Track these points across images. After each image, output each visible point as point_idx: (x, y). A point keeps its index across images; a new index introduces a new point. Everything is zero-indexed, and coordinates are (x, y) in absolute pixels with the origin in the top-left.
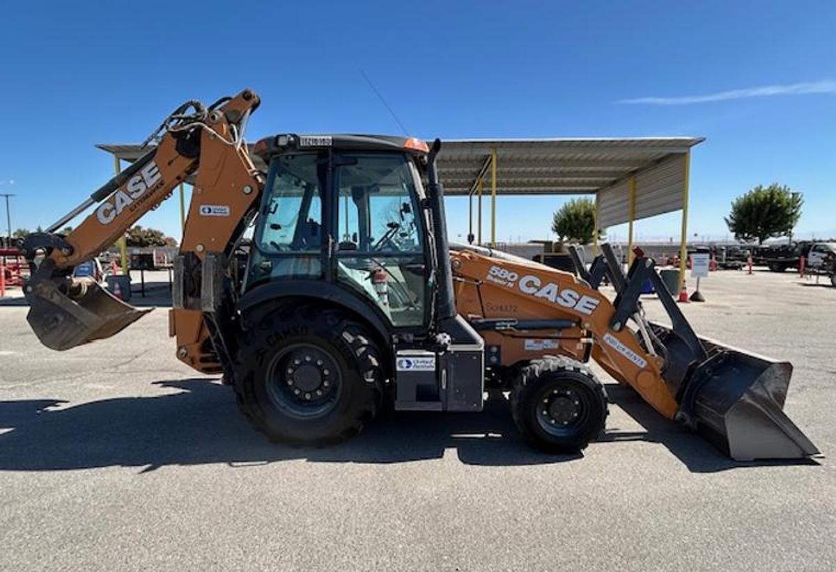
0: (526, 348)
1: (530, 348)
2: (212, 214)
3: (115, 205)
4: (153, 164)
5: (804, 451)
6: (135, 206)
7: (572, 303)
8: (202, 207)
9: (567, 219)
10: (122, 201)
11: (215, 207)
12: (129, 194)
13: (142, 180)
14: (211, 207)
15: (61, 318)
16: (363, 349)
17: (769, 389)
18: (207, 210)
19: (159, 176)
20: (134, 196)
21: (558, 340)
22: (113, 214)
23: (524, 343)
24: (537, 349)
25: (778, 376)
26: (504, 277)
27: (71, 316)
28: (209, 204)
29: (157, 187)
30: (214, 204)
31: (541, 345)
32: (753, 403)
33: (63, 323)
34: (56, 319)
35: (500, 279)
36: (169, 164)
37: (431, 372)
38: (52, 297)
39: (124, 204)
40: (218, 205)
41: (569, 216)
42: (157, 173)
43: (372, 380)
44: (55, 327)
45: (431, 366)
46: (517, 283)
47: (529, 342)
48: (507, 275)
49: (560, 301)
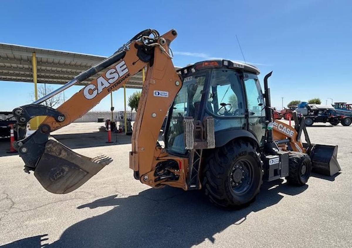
2: (160, 95)
3: (97, 86)
4: (123, 63)
6: (111, 88)
7: (289, 133)
8: (154, 92)
9: (135, 100)
10: (102, 84)
11: (161, 92)
12: (107, 80)
13: (116, 72)
14: (160, 92)
15: (66, 169)
18: (157, 93)
19: (127, 70)
20: (111, 81)
22: (95, 93)
27: (76, 166)
28: (158, 90)
29: (126, 77)
30: (161, 90)
33: (68, 172)
34: (63, 171)
36: (133, 64)
38: (60, 154)
39: (104, 86)
40: (163, 91)
41: (136, 98)
42: (126, 68)
44: (60, 178)
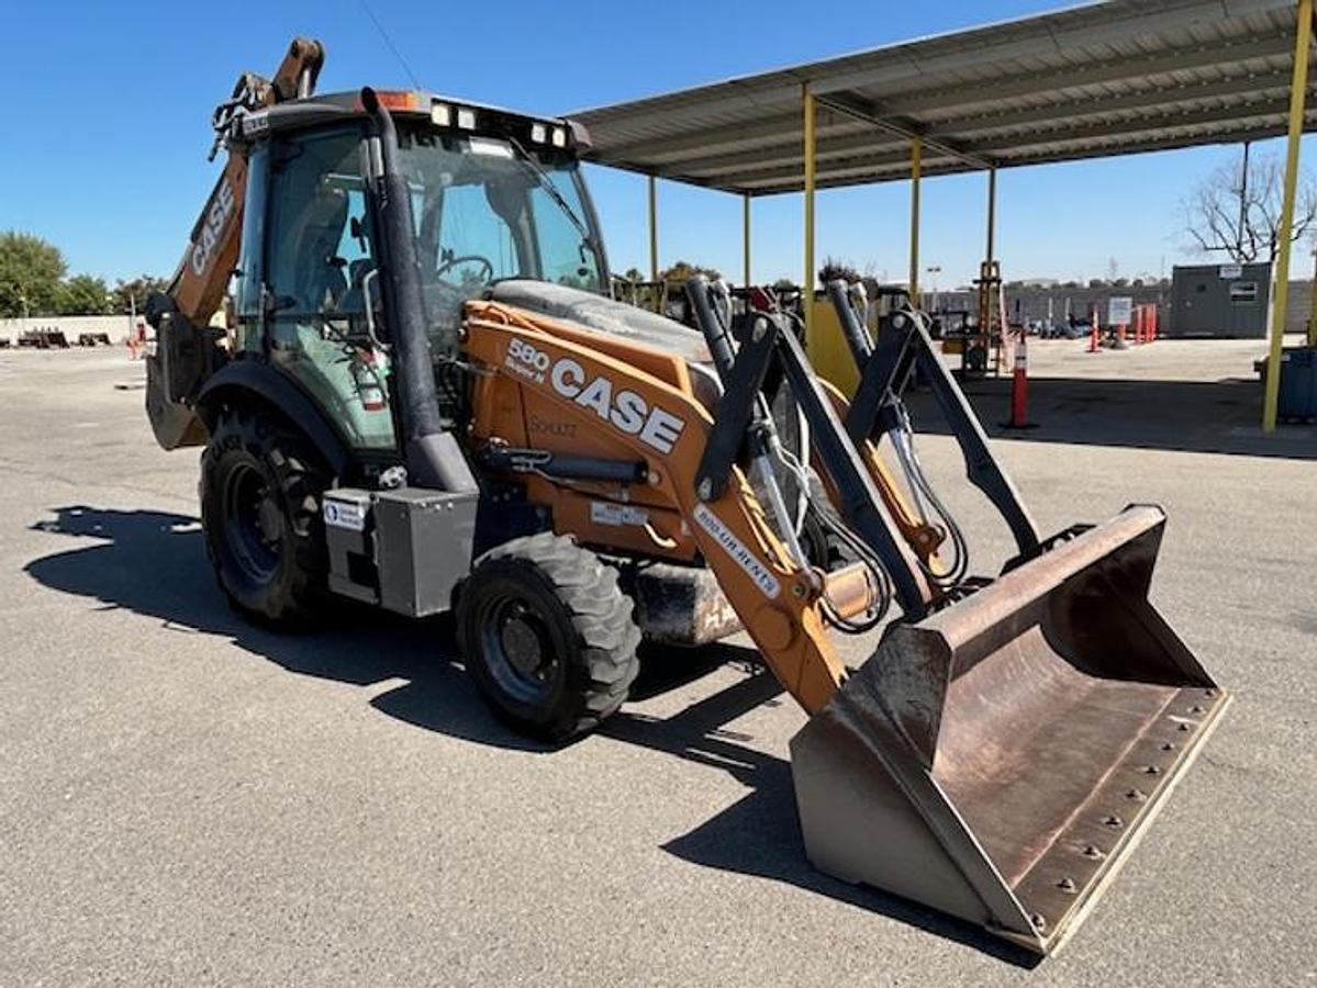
0: (595, 519)
1: (600, 519)
5: (989, 911)
7: (635, 424)
10: (208, 241)
16: (296, 479)
17: (891, 703)
21: (647, 510)
23: (589, 507)
24: (611, 522)
25: (912, 668)
26: (529, 361)
31: (618, 515)
32: (854, 729)
35: (523, 363)
37: (355, 531)
43: (304, 534)
45: (356, 523)
46: (548, 373)
47: (597, 506)
48: (534, 358)
49: (616, 418)
